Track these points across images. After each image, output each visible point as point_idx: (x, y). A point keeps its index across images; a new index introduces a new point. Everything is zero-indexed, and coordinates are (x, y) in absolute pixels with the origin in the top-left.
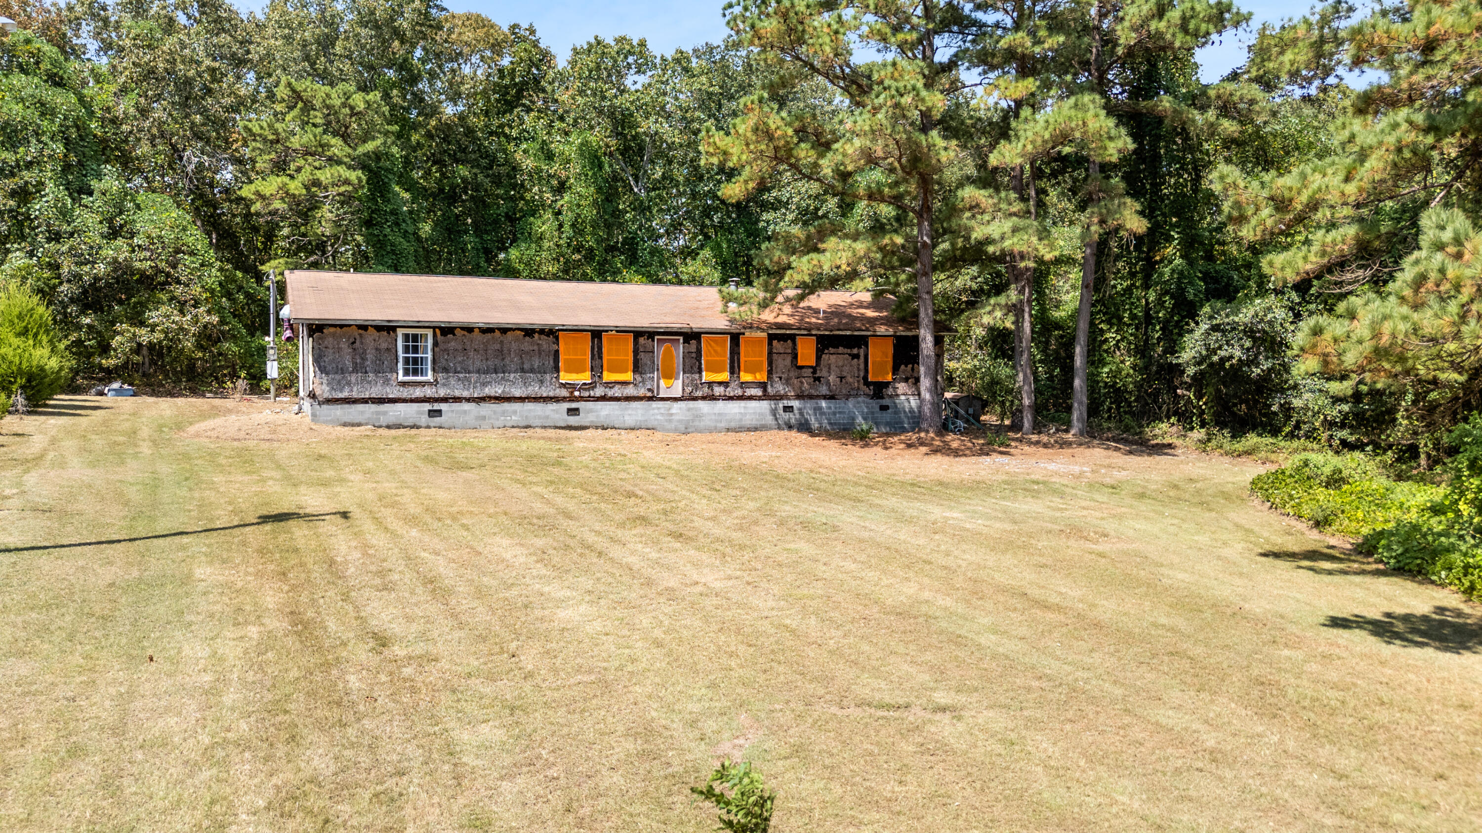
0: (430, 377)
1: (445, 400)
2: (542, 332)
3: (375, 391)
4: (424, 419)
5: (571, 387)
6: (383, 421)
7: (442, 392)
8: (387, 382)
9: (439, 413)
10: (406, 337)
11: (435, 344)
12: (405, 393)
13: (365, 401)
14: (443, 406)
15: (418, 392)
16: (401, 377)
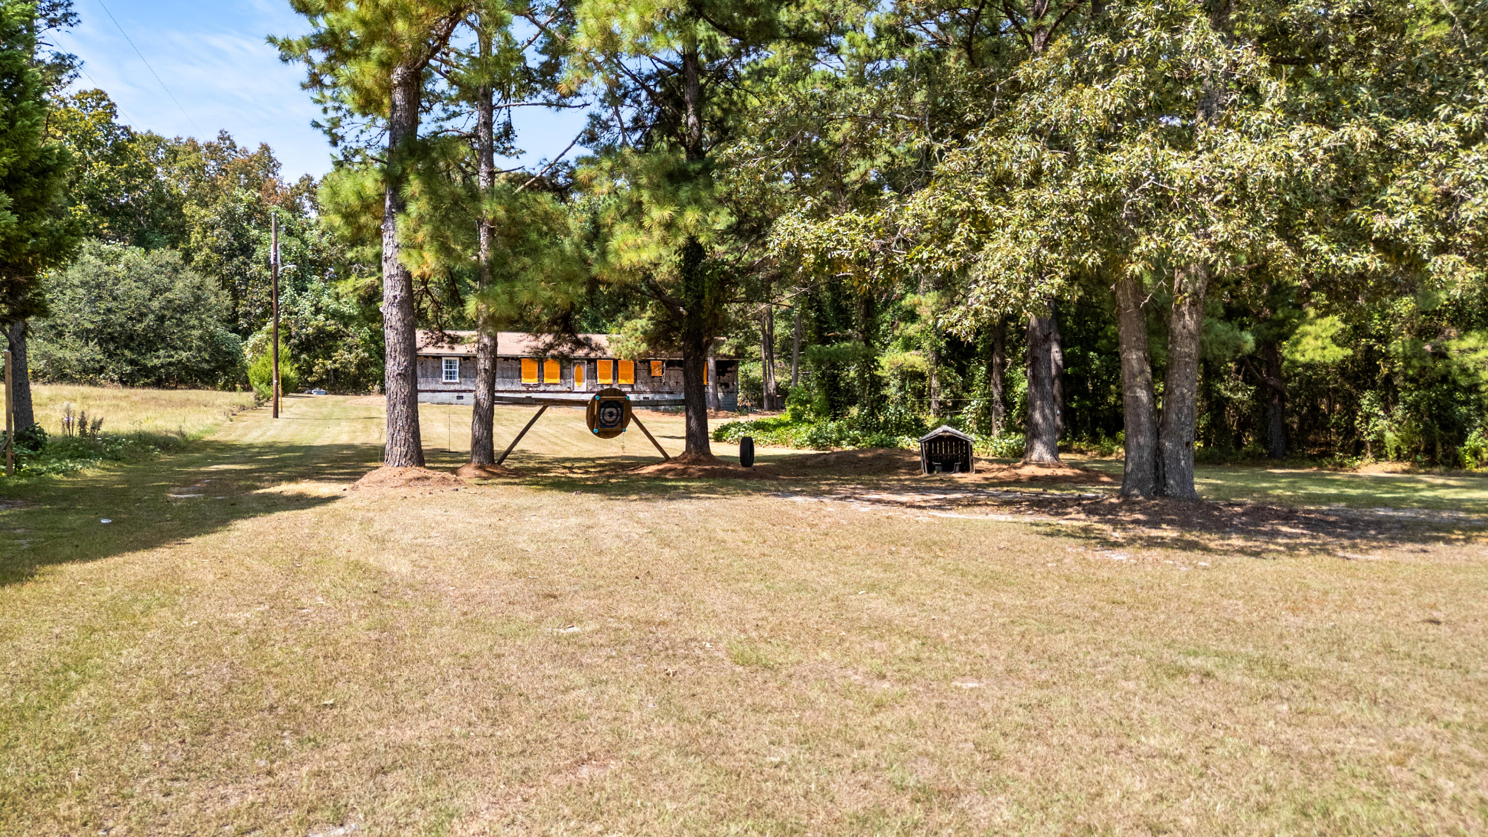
0: (457, 380)
1: (465, 391)
2: (513, 358)
3: (431, 387)
4: (455, 400)
5: (529, 386)
6: (436, 400)
7: (463, 387)
8: (437, 382)
9: (461, 397)
10: (447, 361)
11: (460, 364)
12: (446, 388)
13: (427, 391)
14: (464, 394)
15: (452, 388)
16: (444, 380)
